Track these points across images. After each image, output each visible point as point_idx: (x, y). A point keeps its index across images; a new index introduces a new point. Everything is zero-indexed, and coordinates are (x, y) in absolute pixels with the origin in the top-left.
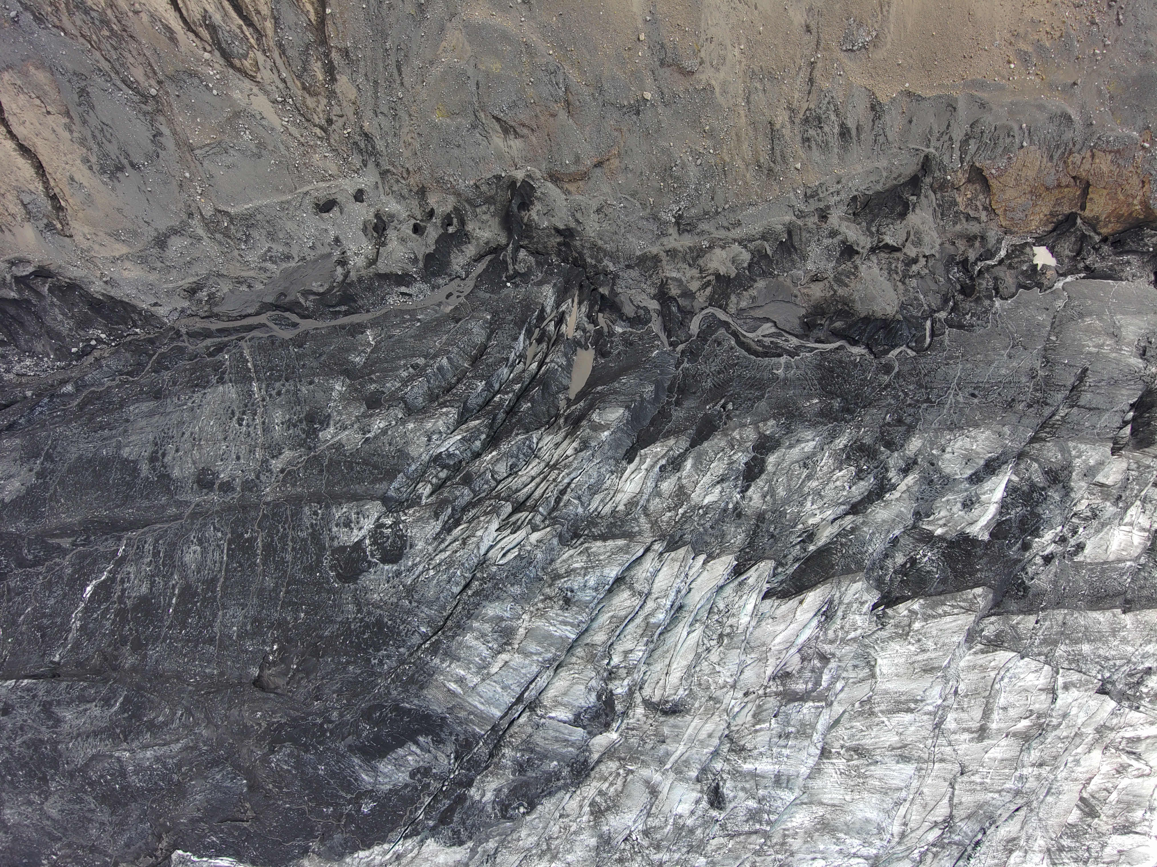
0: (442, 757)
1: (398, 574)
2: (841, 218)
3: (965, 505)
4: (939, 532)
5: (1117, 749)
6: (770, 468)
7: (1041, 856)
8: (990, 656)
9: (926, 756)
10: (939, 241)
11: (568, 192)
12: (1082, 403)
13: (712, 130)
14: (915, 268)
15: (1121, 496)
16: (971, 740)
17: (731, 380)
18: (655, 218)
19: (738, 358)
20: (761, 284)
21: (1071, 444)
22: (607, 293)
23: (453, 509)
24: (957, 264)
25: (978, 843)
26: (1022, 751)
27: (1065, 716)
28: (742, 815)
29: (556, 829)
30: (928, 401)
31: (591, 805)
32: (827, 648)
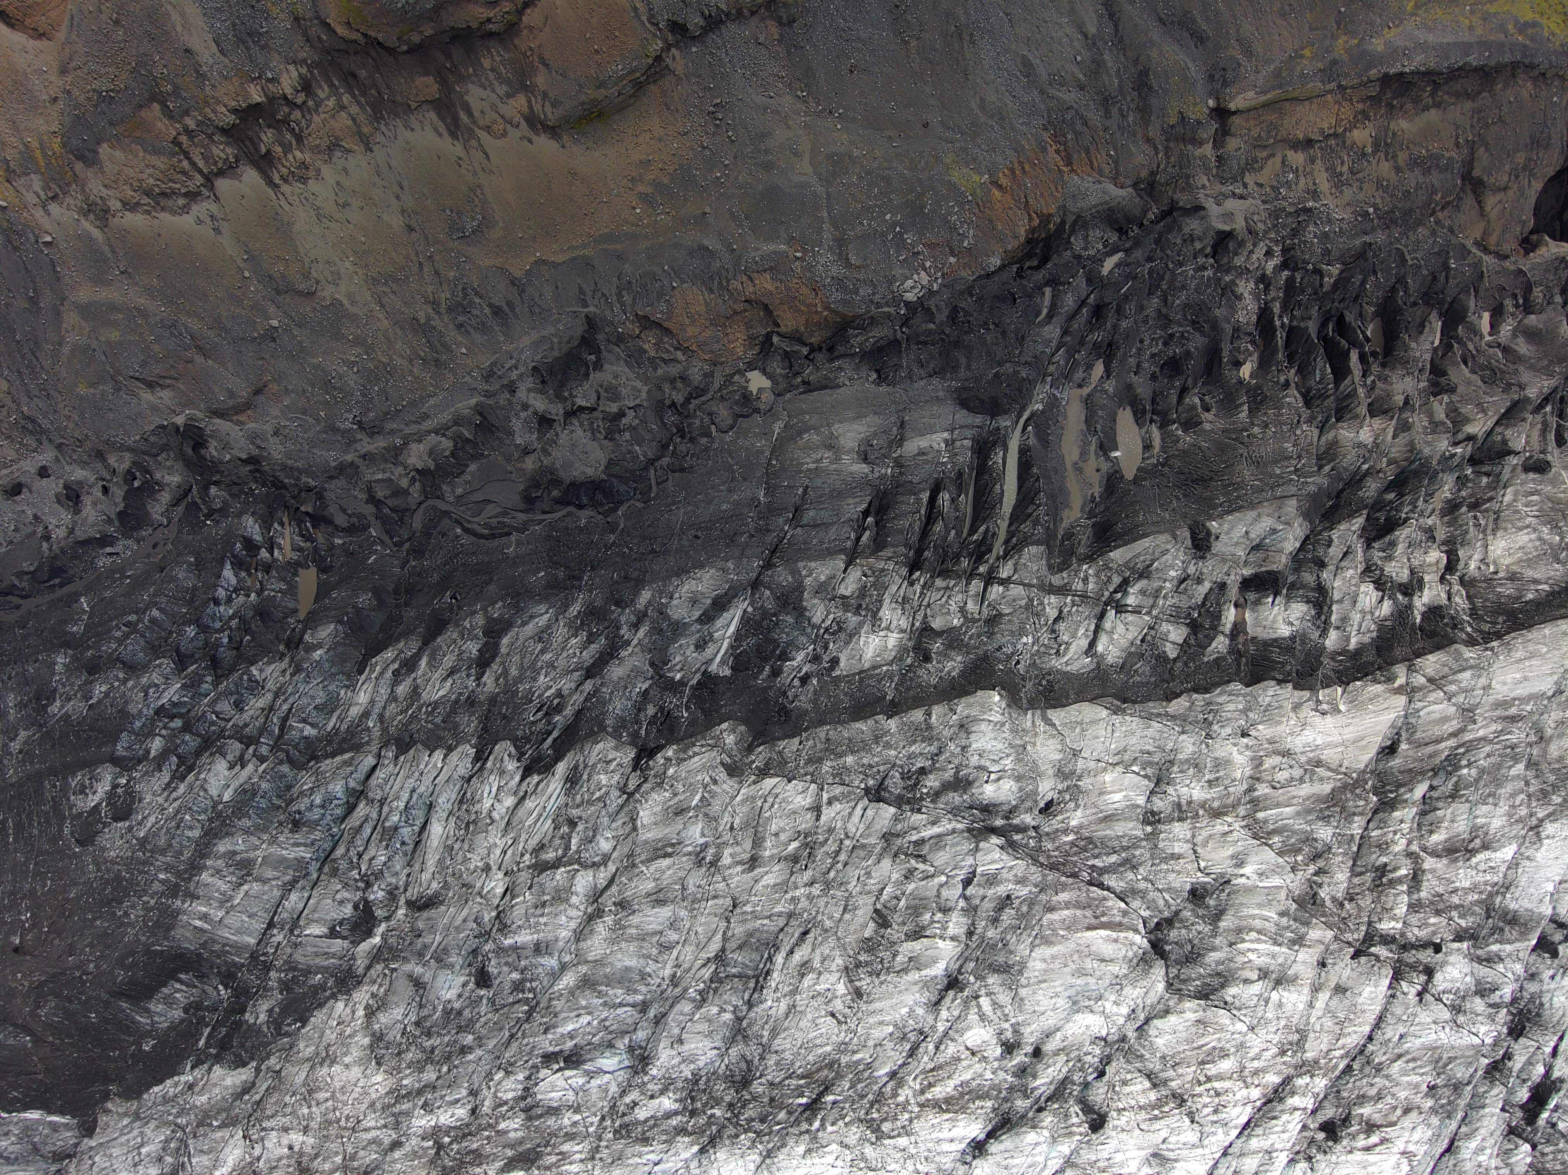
0: (210, 990)
1: (130, 829)
2: (529, 390)
3: (697, 647)
4: (678, 677)
5: (906, 855)
6: (503, 650)
7: (838, 975)
8: (758, 787)
9: (699, 896)
10: (646, 388)
11: (240, 423)
12: (805, 521)
13: (357, 338)
14: (624, 421)
15: (860, 605)
16: (743, 872)
17: (455, 570)
18: (335, 430)
19: (462, 545)
20: (473, 467)
21: (801, 564)
22: (310, 510)
23: (179, 757)
24: (670, 407)
25: (768, 973)
26: (792, 873)
27: (831, 831)
28: (507, 986)
29: (334, 1036)
30: (653, 551)
31: (366, 1008)
32: (575, 812)
